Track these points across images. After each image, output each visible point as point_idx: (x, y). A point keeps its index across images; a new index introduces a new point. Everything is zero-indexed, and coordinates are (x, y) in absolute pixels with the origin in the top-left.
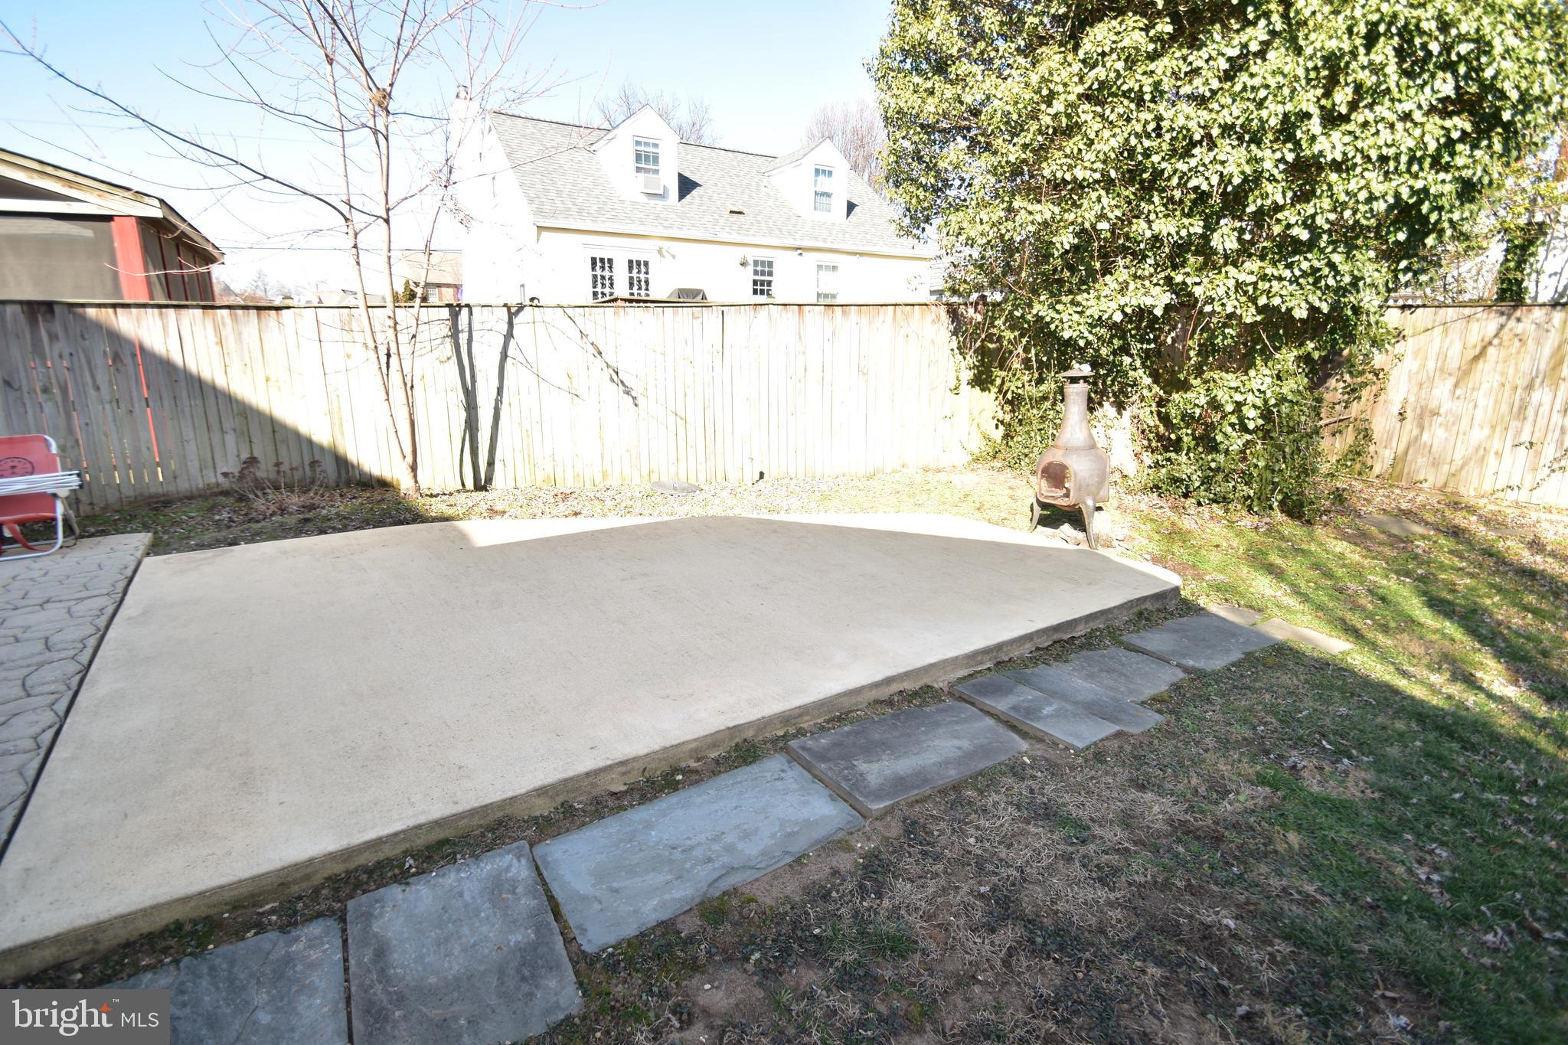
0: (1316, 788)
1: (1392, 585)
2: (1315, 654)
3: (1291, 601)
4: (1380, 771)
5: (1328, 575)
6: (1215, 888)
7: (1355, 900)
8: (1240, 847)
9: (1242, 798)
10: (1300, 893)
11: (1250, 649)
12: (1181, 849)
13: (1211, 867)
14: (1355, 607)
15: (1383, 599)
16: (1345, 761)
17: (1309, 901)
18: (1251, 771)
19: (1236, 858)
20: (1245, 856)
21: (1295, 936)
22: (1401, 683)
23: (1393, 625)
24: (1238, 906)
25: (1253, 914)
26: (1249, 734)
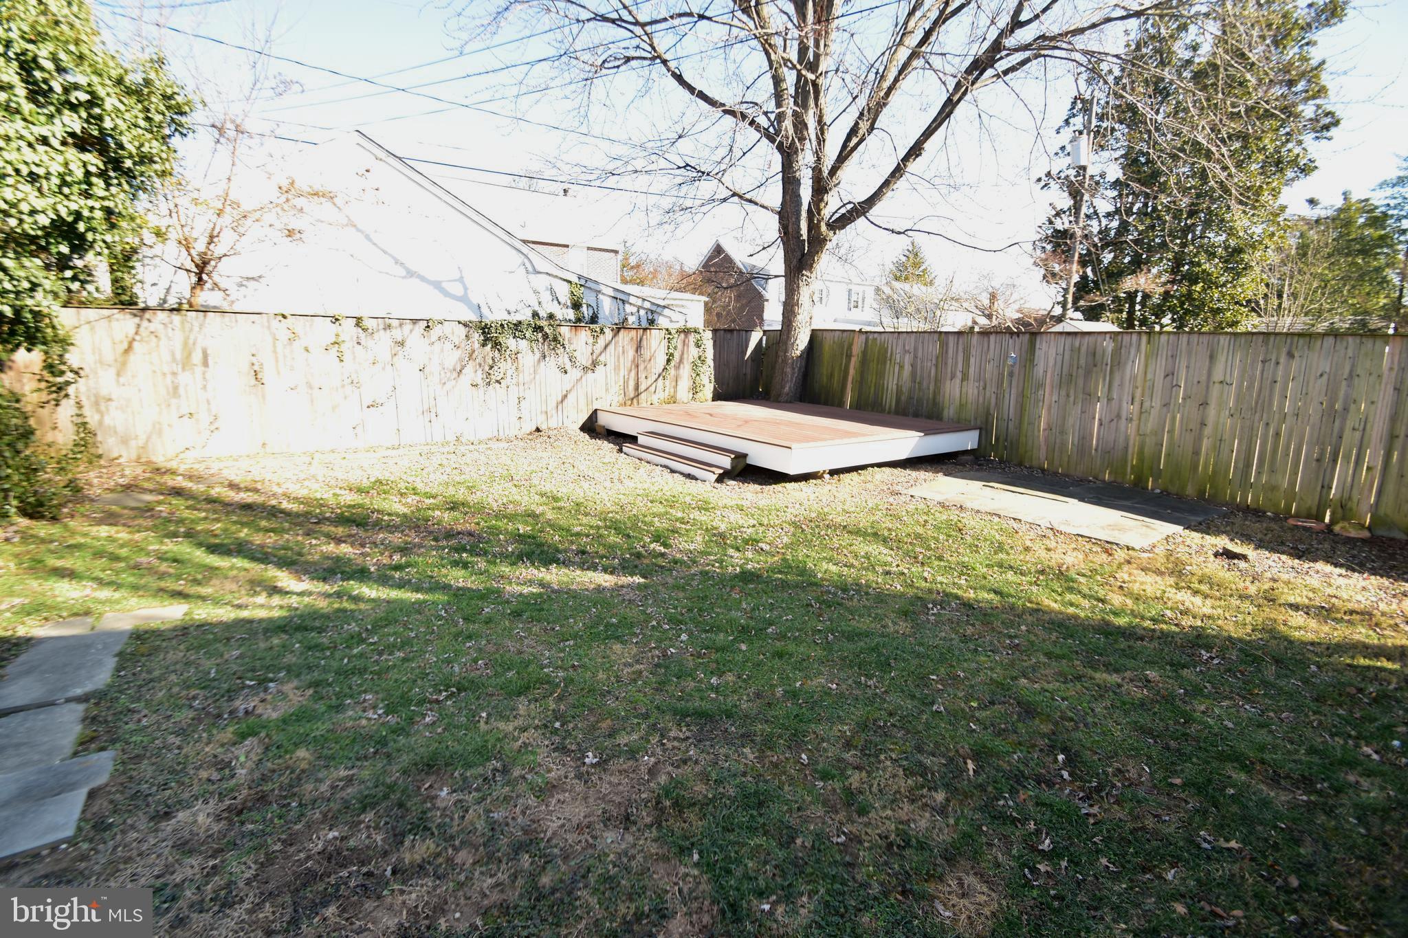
0: (274, 715)
1: (170, 546)
2: (167, 626)
3: (105, 593)
4: (298, 676)
5: (116, 558)
6: (297, 827)
7: (365, 757)
8: (281, 788)
9: (242, 759)
10: (340, 780)
11: (117, 649)
12: (251, 827)
13: (280, 818)
14: (162, 576)
15: (175, 560)
16: (271, 685)
17: (349, 780)
18: (230, 736)
19: (285, 797)
20: (290, 790)
21: (366, 804)
22: (245, 614)
23: (199, 577)
24: (322, 822)
25: (335, 818)
26: (191, 714)
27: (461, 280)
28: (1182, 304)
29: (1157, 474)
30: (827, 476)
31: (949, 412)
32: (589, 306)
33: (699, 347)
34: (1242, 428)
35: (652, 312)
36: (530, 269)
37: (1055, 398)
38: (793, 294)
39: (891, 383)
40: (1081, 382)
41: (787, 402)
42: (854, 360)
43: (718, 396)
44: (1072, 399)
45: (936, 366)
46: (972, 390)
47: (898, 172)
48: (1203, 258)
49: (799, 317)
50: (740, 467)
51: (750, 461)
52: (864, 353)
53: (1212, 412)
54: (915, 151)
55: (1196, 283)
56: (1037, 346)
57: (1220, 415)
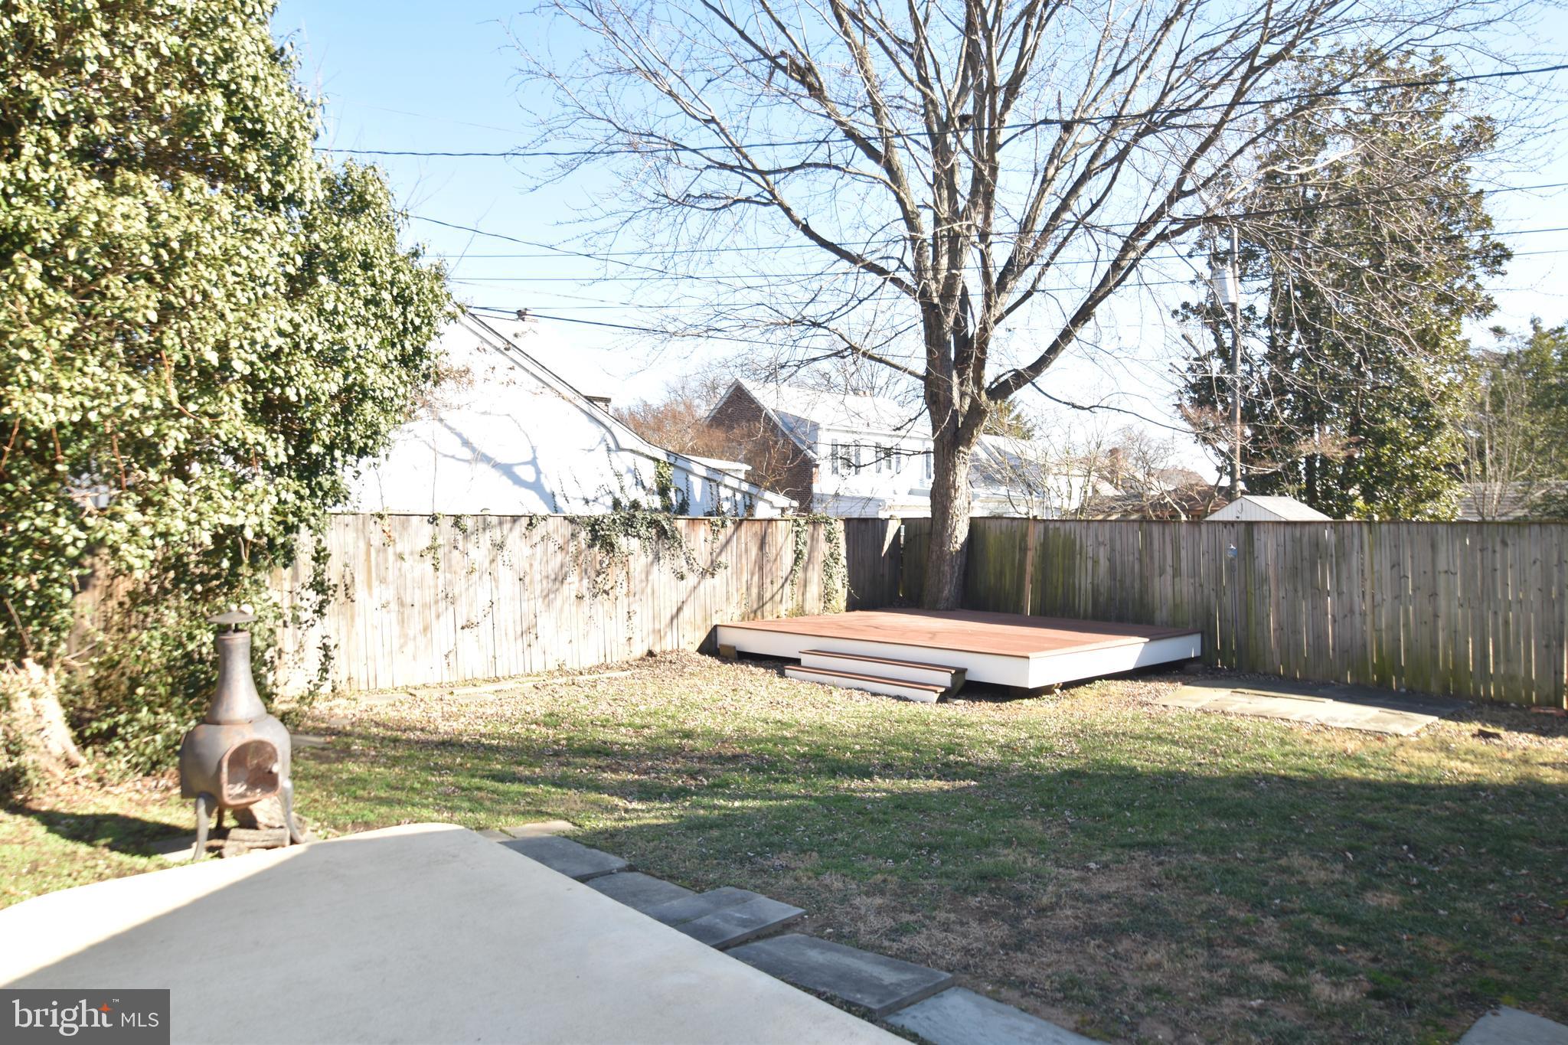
27: (533, 462)
28: (1370, 470)
29: (1400, 672)
30: (1058, 691)
31: (1162, 614)
32: (677, 490)
33: (830, 541)
34: (1473, 618)
35: (750, 496)
36: (612, 446)
37: (1282, 594)
38: (948, 475)
39: (1084, 581)
40: (1307, 575)
41: (947, 609)
42: (1030, 555)
43: (852, 605)
44: (1300, 594)
45: (1140, 561)
46: (1186, 586)
47: (1066, 336)
48: (1387, 414)
49: (957, 503)
50: (960, 684)
51: (969, 677)
52: (1044, 545)
53: (1442, 602)
54: (1084, 314)
55: (1384, 445)
56: (1256, 536)
57: (1452, 605)
